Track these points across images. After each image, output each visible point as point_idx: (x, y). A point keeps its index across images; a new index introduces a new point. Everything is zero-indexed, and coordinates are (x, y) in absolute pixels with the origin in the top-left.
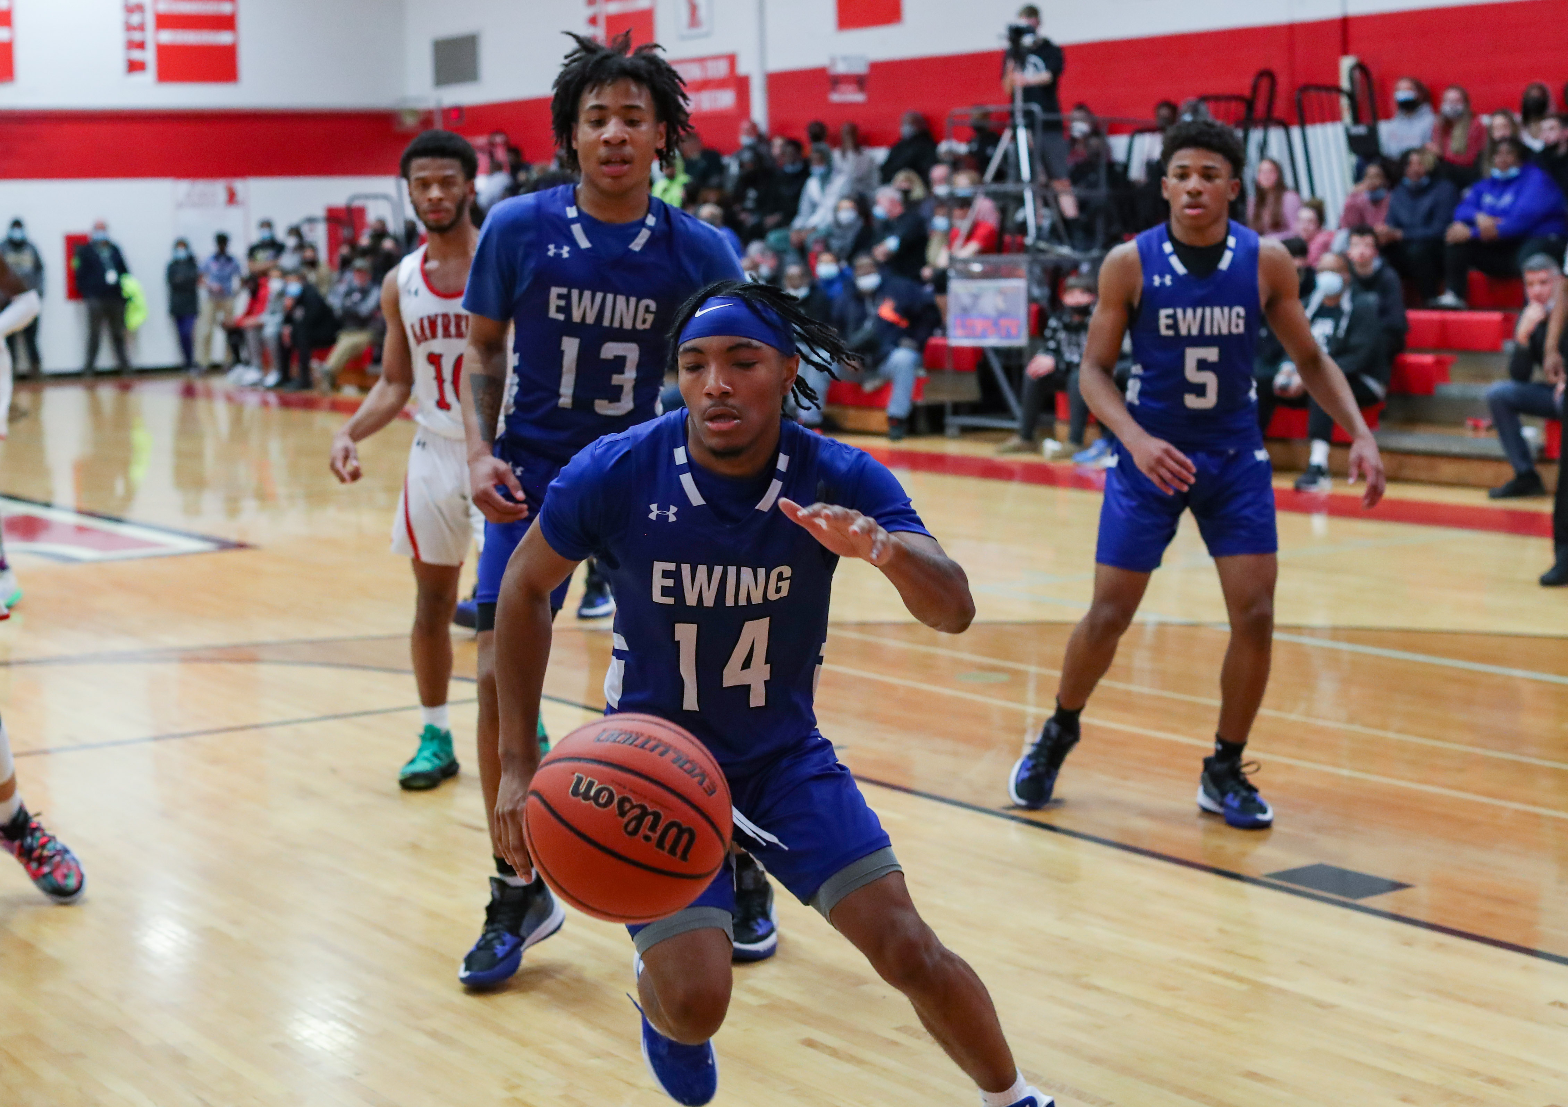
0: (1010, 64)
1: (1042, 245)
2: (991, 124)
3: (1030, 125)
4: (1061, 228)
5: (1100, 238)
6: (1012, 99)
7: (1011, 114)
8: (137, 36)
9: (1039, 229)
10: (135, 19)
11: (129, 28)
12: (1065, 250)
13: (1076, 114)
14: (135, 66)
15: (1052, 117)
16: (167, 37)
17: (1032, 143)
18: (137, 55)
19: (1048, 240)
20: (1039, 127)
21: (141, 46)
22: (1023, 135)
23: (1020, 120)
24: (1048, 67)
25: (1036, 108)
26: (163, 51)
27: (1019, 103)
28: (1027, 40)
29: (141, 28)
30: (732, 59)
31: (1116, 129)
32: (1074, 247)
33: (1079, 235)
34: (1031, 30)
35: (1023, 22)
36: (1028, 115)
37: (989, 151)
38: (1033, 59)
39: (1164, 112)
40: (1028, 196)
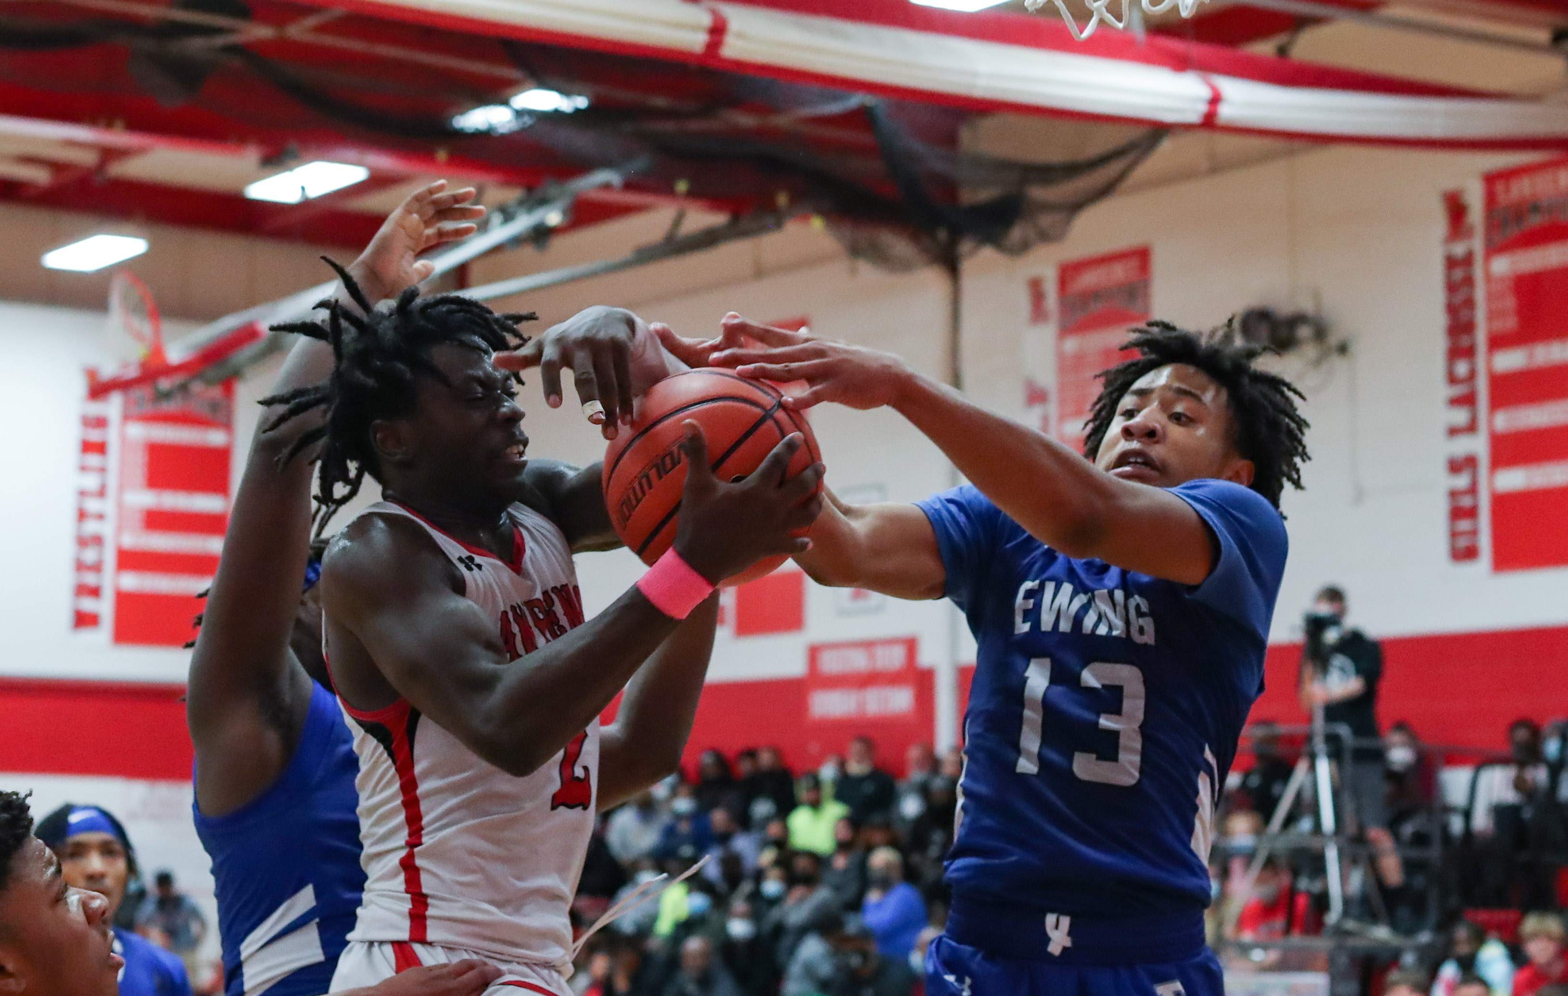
0: (1308, 670)
1: (1350, 925)
2: (1278, 751)
3: (1336, 753)
4: (1377, 900)
5: (1433, 915)
6: (1309, 719)
7: (1308, 738)
8: (90, 579)
9: (1347, 902)
10: (90, 555)
11: (80, 566)
12: (1382, 933)
13: (1395, 738)
14: (84, 620)
15: (1366, 743)
16: (131, 582)
17: (1336, 776)
18: (88, 605)
19: (1359, 918)
20: (1348, 757)
21: (95, 592)
22: (1324, 768)
23: (1320, 745)
24: (1359, 671)
25: (1344, 730)
26: (124, 600)
27: (1319, 725)
28: (1331, 636)
29: (97, 568)
30: (911, 645)
31: (1453, 759)
32: (1394, 926)
33: (1403, 913)
34: (1334, 621)
35: (1324, 609)
36: (1332, 740)
37: (1276, 789)
38: (1339, 661)
39: (1522, 734)
40: (1332, 855)
